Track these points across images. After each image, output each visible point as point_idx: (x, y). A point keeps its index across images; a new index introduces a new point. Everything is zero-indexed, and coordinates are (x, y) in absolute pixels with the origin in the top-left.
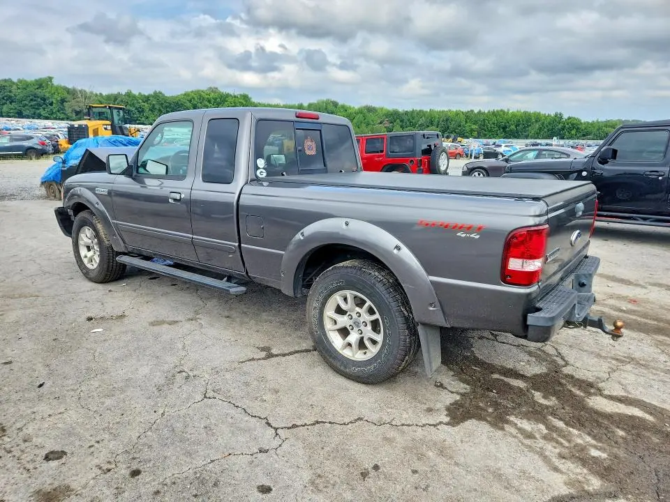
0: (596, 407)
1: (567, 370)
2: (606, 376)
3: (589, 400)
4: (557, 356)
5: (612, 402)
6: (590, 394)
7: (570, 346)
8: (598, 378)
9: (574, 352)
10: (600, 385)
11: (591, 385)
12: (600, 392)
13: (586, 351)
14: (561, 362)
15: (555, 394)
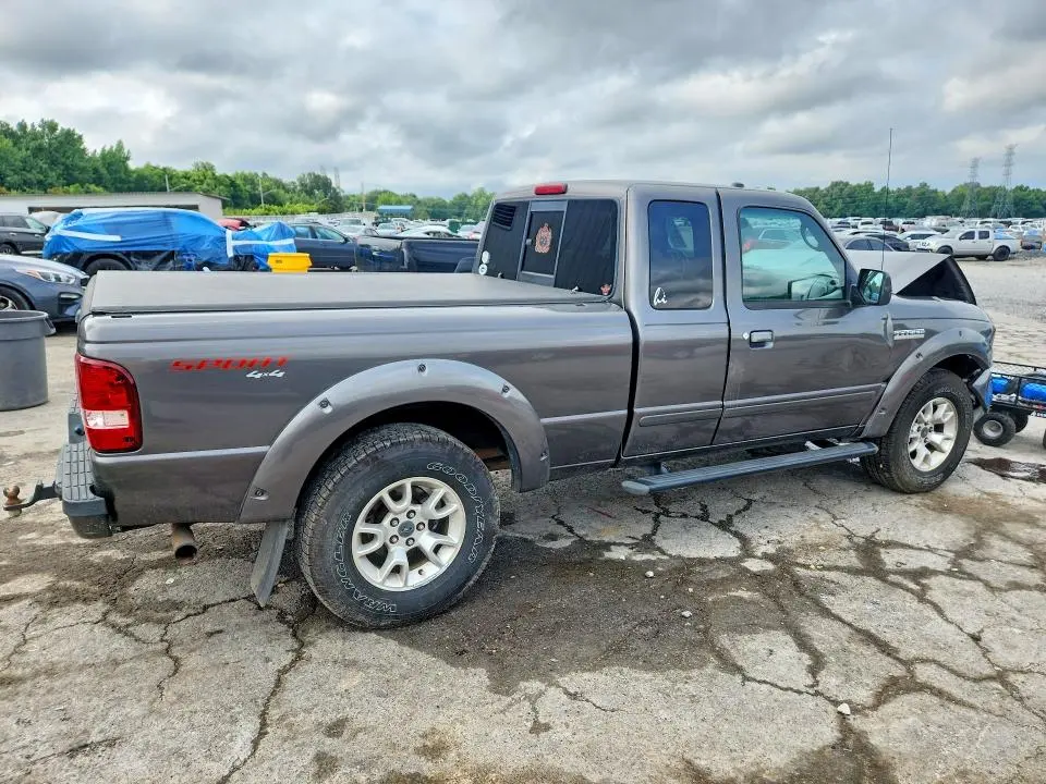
0: (39, 576)
1: (100, 607)
2: (31, 633)
3: (51, 579)
4: (128, 626)
5: (17, 592)
6: (49, 589)
7: (116, 663)
8: (44, 621)
9: (102, 654)
10: (37, 610)
11: (53, 604)
12: (37, 599)
13: (81, 668)
14: (114, 618)
15: (99, 569)
